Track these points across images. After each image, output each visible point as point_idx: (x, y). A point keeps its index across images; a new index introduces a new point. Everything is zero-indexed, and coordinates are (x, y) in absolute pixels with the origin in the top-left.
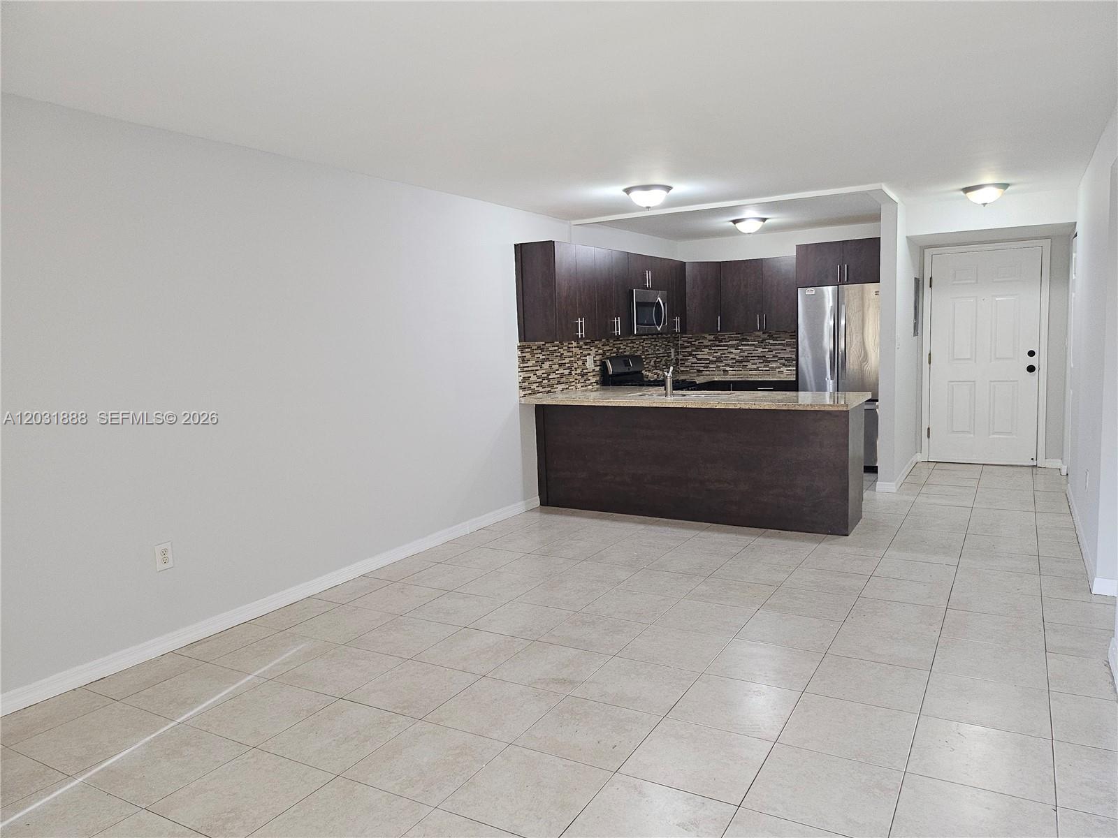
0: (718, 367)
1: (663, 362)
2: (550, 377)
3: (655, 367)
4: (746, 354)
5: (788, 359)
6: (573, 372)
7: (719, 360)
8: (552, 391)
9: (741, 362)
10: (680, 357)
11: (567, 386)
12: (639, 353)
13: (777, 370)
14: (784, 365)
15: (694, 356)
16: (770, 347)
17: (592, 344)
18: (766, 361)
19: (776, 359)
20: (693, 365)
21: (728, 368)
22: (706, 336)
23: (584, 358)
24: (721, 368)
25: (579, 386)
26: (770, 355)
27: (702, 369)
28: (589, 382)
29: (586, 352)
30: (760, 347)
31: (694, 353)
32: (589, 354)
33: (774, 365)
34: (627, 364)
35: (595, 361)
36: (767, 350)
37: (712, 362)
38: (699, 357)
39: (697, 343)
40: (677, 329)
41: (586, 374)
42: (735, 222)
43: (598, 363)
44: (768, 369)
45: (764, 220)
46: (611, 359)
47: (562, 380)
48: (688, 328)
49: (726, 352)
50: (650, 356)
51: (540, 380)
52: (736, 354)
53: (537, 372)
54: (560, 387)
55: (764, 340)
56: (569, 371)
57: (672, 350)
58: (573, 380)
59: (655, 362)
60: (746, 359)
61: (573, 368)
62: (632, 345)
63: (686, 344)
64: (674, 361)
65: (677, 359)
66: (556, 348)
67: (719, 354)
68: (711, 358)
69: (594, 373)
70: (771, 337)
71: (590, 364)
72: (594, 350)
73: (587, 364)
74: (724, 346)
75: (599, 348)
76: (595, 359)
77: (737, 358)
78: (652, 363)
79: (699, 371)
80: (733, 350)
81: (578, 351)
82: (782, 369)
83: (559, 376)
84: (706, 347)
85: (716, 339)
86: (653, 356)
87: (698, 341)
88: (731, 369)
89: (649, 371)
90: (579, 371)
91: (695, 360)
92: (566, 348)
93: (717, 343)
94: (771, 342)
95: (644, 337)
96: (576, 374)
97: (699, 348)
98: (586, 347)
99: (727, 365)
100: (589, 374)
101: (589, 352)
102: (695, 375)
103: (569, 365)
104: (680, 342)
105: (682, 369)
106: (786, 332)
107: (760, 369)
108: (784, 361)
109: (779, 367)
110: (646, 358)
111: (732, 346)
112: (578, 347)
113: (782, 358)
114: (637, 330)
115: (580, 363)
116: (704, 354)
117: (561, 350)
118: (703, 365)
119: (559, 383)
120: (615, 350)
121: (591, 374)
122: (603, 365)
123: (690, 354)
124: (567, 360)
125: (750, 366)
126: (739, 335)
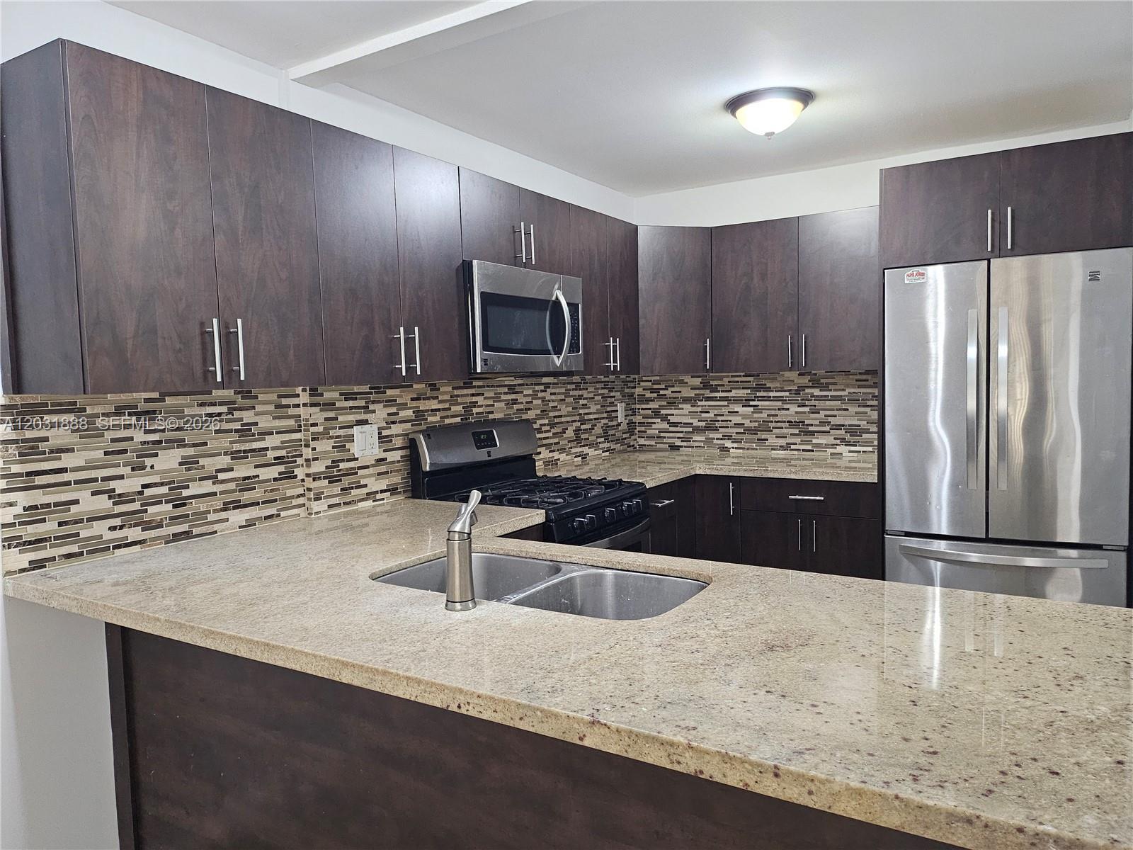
0: (709, 441)
1: (598, 430)
2: (185, 493)
3: (578, 440)
4: (764, 415)
5: (854, 431)
6: (297, 471)
7: (711, 427)
8: (195, 531)
9: (754, 431)
10: (638, 419)
11: (273, 511)
12: (531, 415)
13: (830, 451)
14: (843, 440)
15: (664, 418)
16: (813, 403)
17: (372, 397)
18: (805, 430)
19: (827, 428)
20: (662, 435)
21: (728, 444)
22: (688, 379)
23: (342, 432)
24: (715, 442)
25: (317, 506)
26: (813, 420)
27: (678, 443)
28: (365, 491)
29: (352, 418)
30: (791, 402)
31: (663, 412)
32: (365, 422)
33: (822, 440)
34: (484, 440)
35: (383, 439)
36: (807, 409)
37: (697, 430)
38: (672, 419)
39: (668, 392)
40: (614, 363)
41: (352, 472)
42: (734, 104)
43: (398, 442)
44: (809, 447)
45: (805, 96)
46: (429, 433)
47: (247, 496)
48: (643, 361)
49: (725, 411)
50: (563, 419)
51: (136, 506)
52: (744, 416)
53: (112, 484)
54: (238, 517)
55: (802, 388)
56: (282, 468)
57: (620, 407)
58: (300, 491)
59: (577, 431)
60: (765, 427)
61: (299, 461)
62: (513, 396)
63: (648, 395)
64: (624, 427)
65: (630, 424)
66: (224, 409)
67: (711, 415)
68: (696, 423)
69: (383, 469)
70: (816, 383)
71: (364, 444)
72: (380, 413)
73: (355, 449)
74: (722, 399)
75: (404, 406)
76: (385, 433)
77: (747, 423)
78: (570, 433)
79: (674, 447)
80: (738, 408)
81: (318, 415)
82: (839, 449)
83: (232, 486)
84: (686, 400)
85: (706, 385)
86: (569, 419)
87: (671, 389)
88: (735, 445)
89: (562, 450)
90: (318, 467)
91: (665, 426)
92: (271, 408)
93: (707, 393)
94: (817, 392)
95: (545, 380)
96: (308, 475)
97: (672, 403)
98: (351, 403)
99: (729, 437)
100: (361, 472)
101: (363, 417)
102: (667, 454)
103: (283, 453)
104: (638, 391)
105: (642, 441)
106: (848, 373)
107: (793, 447)
108: (843, 432)
109: (833, 446)
110: (552, 425)
111: (737, 400)
112: (312, 405)
113: (838, 427)
114: (485, 361)
115: (324, 446)
116: (682, 414)
117: (248, 416)
118: (681, 435)
119: (238, 506)
120: (459, 409)
121: (371, 470)
122: (412, 446)
123: (656, 413)
124: (270, 441)
125: (772, 440)
126: (751, 379)
